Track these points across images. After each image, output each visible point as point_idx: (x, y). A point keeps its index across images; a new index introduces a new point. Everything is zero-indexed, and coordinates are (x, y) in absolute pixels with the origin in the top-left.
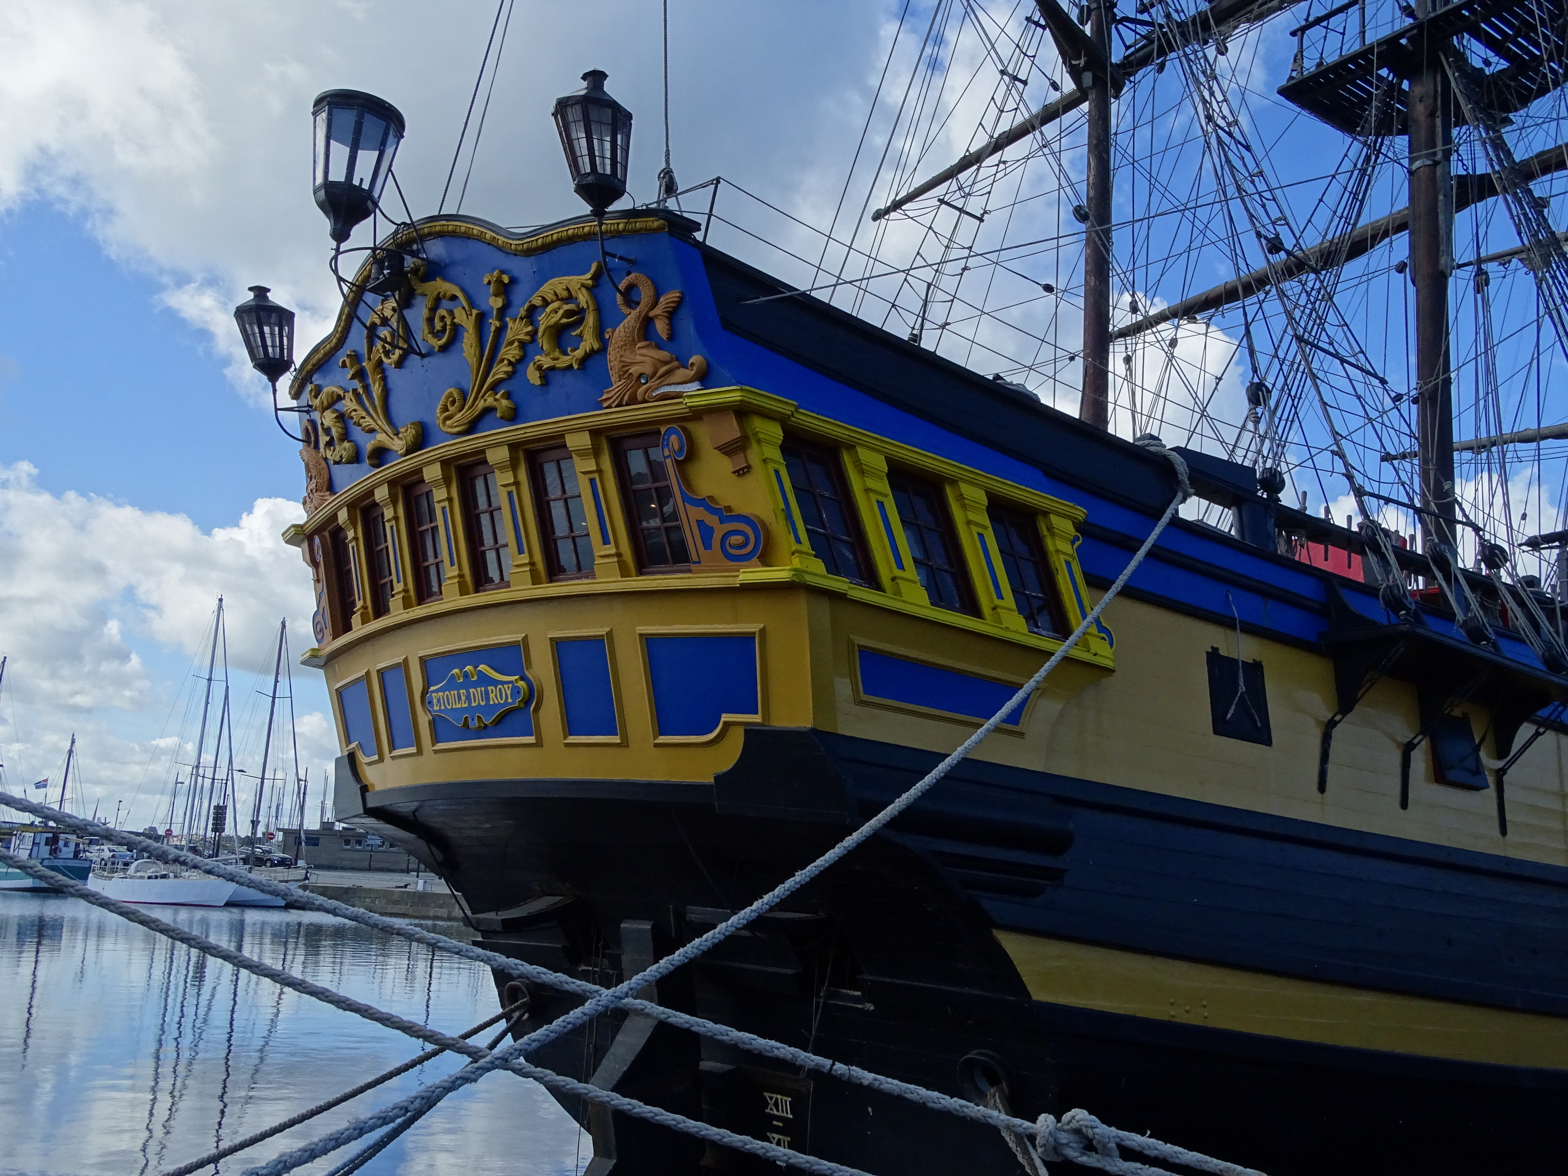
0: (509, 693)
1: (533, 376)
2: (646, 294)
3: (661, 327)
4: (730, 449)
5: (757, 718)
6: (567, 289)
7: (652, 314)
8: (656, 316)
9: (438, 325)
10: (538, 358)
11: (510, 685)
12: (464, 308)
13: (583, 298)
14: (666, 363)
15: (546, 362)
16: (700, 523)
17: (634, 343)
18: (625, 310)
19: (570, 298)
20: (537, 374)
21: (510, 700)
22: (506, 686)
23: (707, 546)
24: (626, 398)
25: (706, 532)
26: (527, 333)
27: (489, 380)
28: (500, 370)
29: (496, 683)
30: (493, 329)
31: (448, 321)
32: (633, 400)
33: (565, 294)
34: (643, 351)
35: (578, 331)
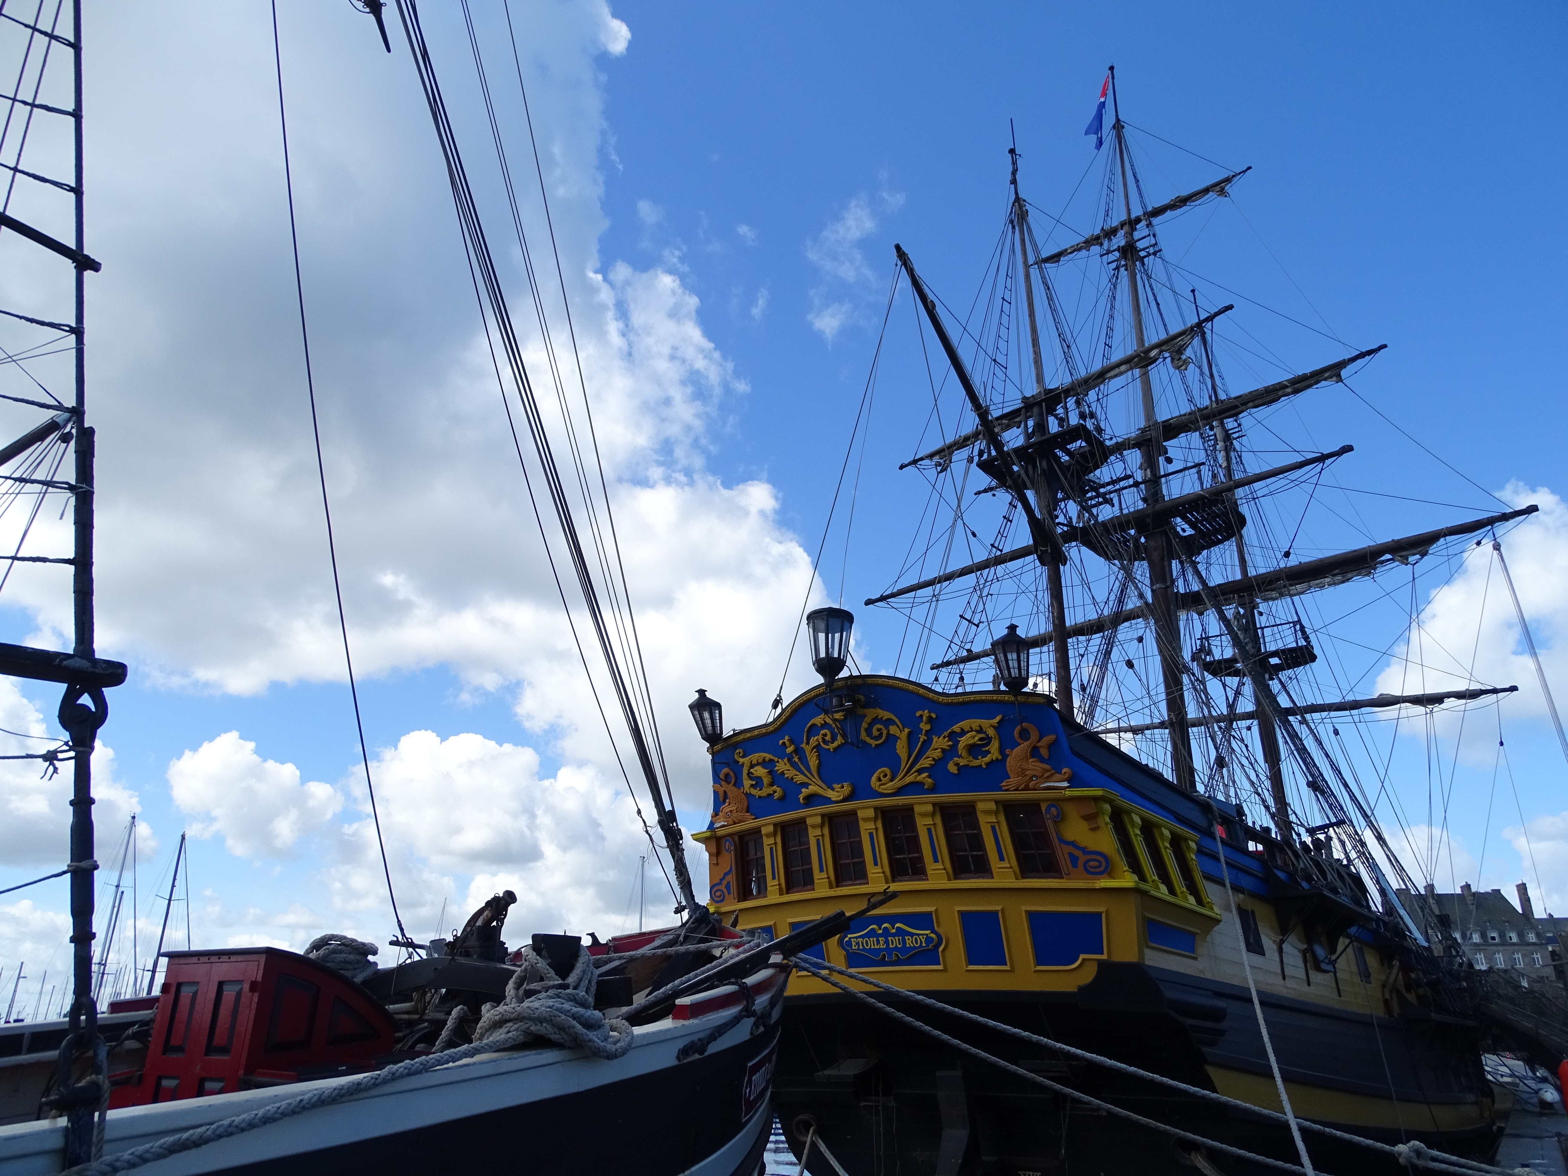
0: (923, 941)
1: (952, 768)
2: (1034, 735)
3: (1044, 752)
4: (1087, 818)
5: (1104, 957)
6: (980, 726)
7: (1038, 745)
8: (1041, 747)
9: (875, 733)
10: (956, 759)
11: (925, 936)
12: (898, 726)
13: (991, 732)
14: (1048, 771)
15: (963, 762)
16: (1070, 854)
17: (1027, 759)
18: (1019, 741)
19: (980, 730)
20: (956, 768)
21: (924, 945)
22: (921, 937)
23: (1075, 865)
24: (1022, 786)
25: (1074, 860)
26: (949, 746)
27: (917, 767)
28: (925, 762)
29: (912, 935)
30: (921, 740)
31: (885, 732)
32: (1027, 788)
33: (978, 728)
34: (1033, 764)
35: (987, 748)
